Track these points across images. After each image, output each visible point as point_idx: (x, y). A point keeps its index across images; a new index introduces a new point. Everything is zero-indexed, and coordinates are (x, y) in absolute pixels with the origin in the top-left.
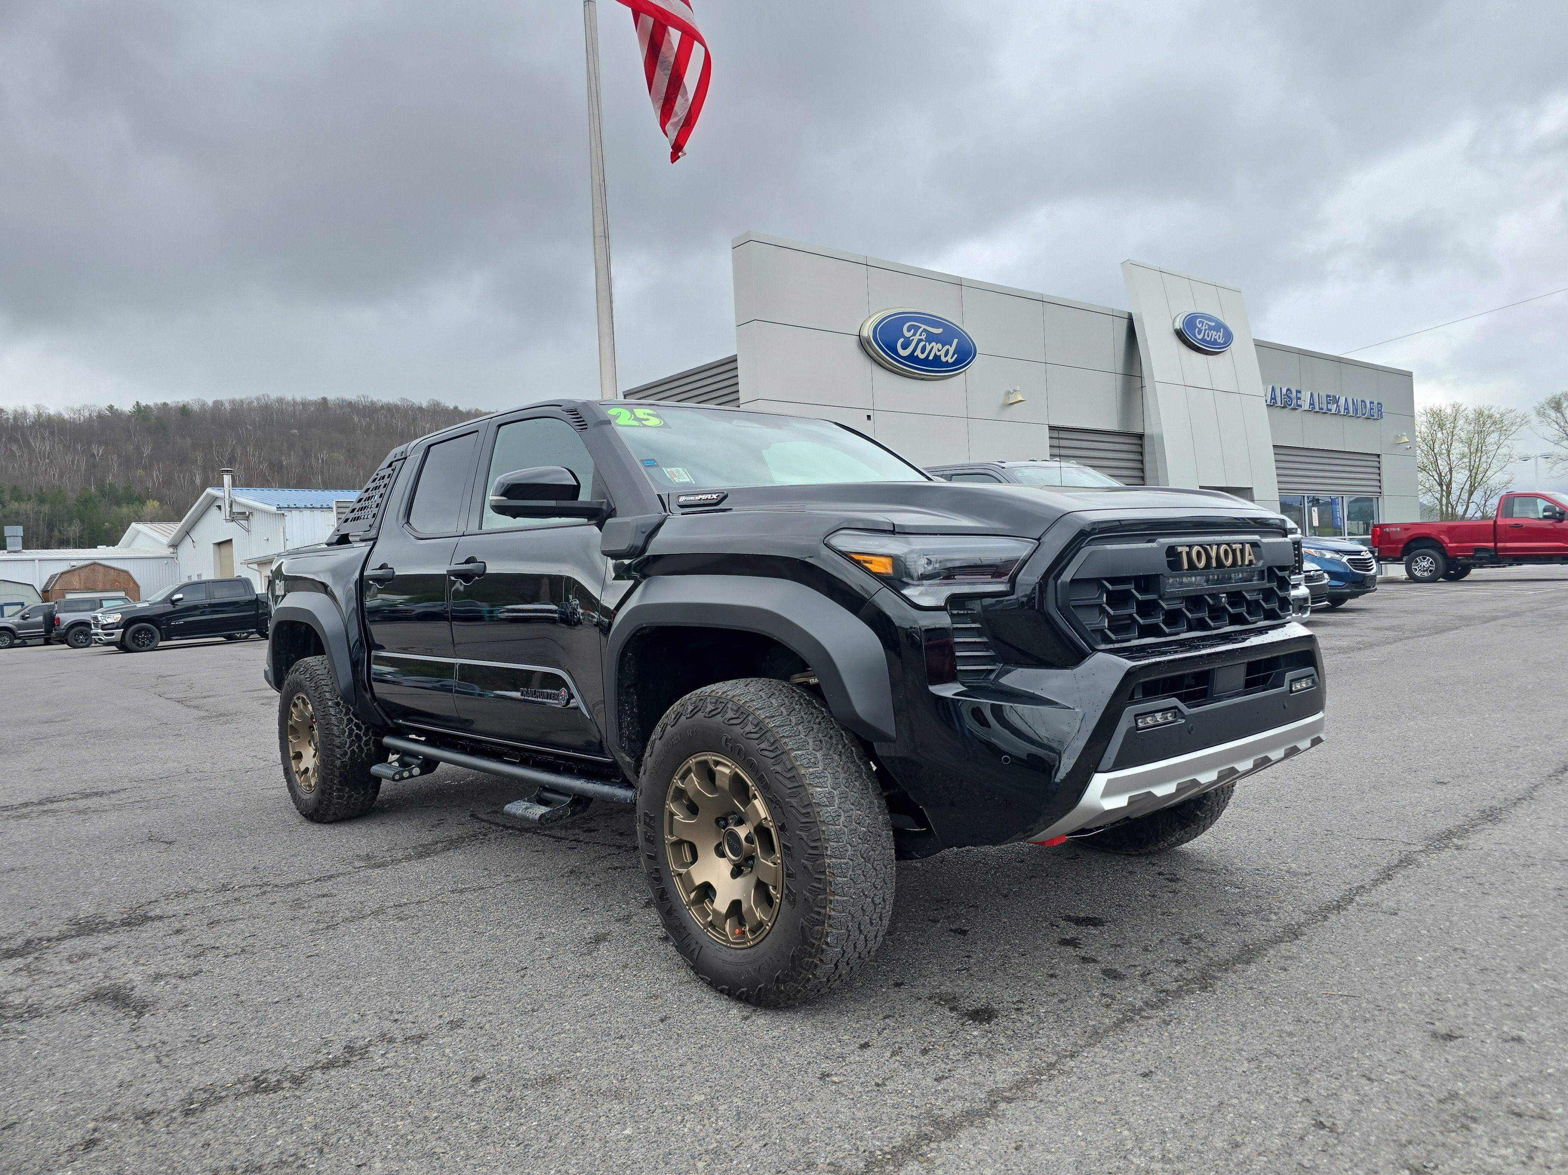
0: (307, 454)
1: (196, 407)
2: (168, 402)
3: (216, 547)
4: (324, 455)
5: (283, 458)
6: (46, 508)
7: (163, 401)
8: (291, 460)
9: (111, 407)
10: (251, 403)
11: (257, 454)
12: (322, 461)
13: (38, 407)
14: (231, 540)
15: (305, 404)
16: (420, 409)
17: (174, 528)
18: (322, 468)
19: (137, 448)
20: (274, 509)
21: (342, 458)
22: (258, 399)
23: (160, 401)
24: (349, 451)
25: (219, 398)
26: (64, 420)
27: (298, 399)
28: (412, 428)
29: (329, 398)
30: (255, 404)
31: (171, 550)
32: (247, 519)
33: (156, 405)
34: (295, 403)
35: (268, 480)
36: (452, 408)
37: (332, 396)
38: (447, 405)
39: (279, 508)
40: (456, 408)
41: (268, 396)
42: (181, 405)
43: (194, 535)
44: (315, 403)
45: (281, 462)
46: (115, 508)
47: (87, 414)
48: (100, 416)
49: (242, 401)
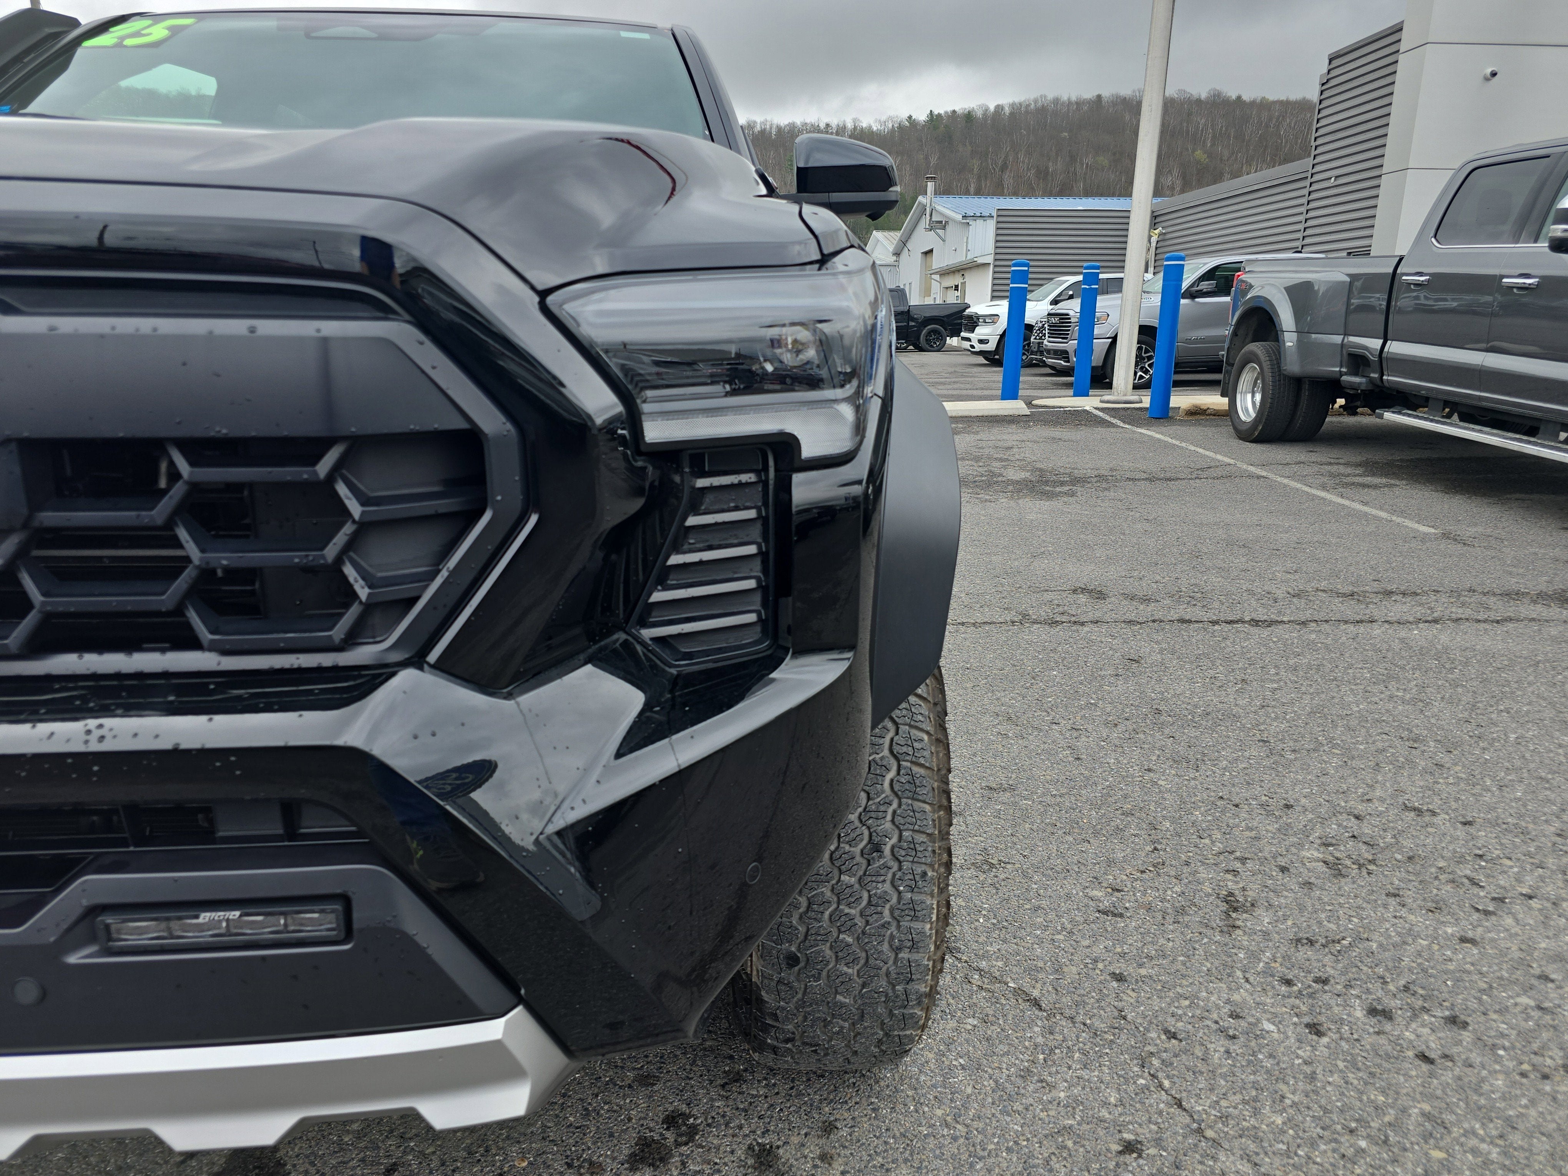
0: (1073, 158)
1: (979, 114)
2: (957, 109)
3: (924, 255)
4: (1089, 160)
5: (1050, 164)
7: (952, 109)
8: (1056, 166)
9: (910, 117)
10: (1029, 105)
11: (1026, 161)
12: (1087, 167)
13: (855, 120)
14: (932, 250)
15: (1079, 104)
16: (1199, 101)
17: (896, 236)
18: (1085, 174)
19: (926, 158)
20: (960, 218)
21: (1106, 163)
22: (1036, 101)
23: (950, 109)
24: (1114, 154)
25: (1000, 103)
26: (873, 132)
27: (1074, 99)
28: (1185, 124)
29: (1103, 95)
30: (1032, 106)
31: (895, 258)
32: (944, 228)
33: (946, 112)
34: (1070, 103)
35: (1033, 188)
36: (1234, 97)
37: (1107, 93)
38: (1229, 94)
39: (964, 217)
40: (1239, 97)
41: (1045, 96)
42: (966, 112)
43: (909, 245)
44: (1089, 102)
45: (1047, 168)
47: (890, 126)
48: (901, 127)
49: (1020, 104)
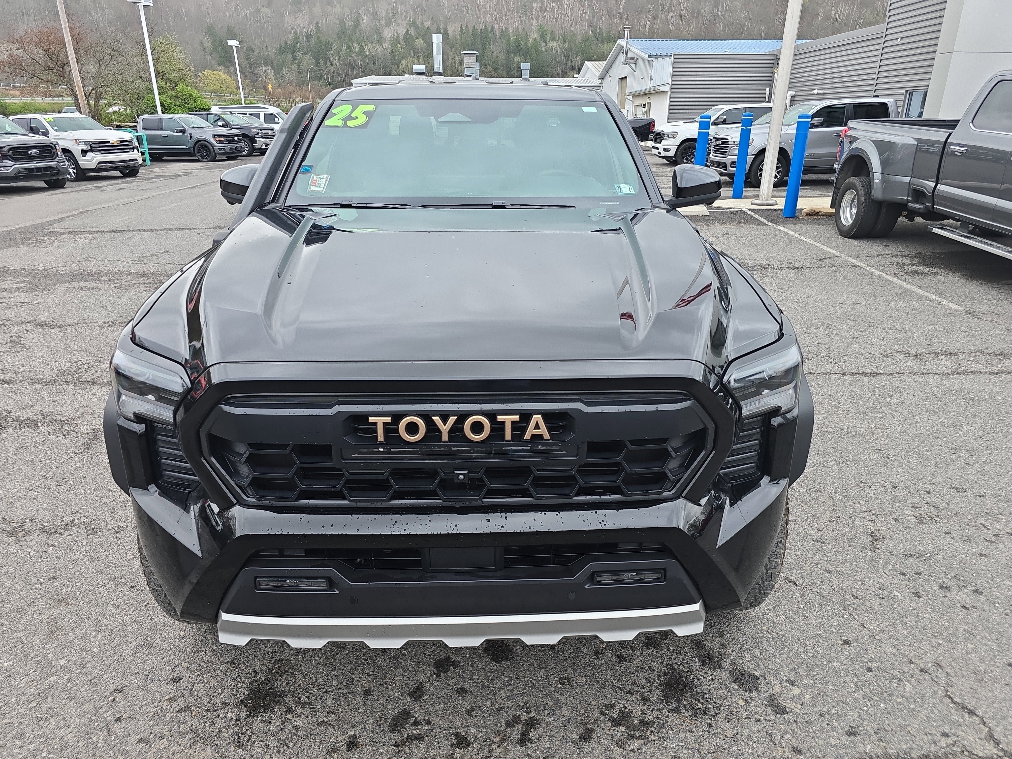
3: (620, 80)
6: (566, 45)
14: (626, 77)
17: (601, 65)
20: (646, 56)
21: (739, 6)
31: (600, 81)
32: (635, 62)
39: (650, 56)
43: (610, 73)
46: (600, 45)
